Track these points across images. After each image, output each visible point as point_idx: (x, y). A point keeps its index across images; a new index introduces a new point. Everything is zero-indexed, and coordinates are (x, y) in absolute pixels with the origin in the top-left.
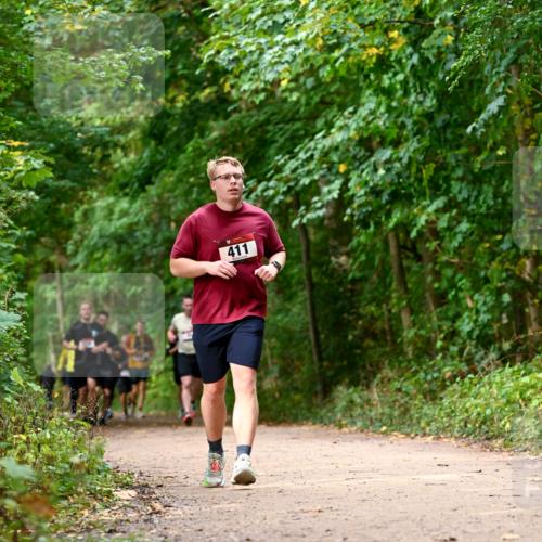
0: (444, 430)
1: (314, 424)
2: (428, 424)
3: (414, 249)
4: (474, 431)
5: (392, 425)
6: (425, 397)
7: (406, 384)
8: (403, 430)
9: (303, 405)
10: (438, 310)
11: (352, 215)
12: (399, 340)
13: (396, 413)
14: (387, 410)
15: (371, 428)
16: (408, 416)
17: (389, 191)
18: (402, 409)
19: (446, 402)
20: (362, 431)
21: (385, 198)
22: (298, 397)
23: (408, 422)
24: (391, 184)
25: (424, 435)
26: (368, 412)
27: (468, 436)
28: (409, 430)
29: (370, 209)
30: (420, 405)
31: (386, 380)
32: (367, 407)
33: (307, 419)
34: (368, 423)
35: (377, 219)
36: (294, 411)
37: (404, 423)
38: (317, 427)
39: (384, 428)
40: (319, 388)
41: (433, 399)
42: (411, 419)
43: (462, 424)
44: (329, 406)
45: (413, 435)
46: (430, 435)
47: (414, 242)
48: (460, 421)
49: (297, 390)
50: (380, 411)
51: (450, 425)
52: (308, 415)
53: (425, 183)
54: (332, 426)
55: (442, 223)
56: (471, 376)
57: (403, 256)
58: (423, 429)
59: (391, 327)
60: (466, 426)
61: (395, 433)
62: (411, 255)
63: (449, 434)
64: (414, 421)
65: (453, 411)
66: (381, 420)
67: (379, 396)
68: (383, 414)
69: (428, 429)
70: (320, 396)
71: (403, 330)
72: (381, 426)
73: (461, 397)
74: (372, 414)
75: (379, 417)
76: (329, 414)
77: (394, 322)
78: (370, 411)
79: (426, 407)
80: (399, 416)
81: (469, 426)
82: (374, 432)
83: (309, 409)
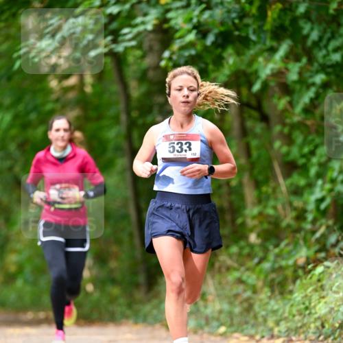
0: (297, 331)
1: (136, 323)
2: (277, 323)
3: (259, 108)
4: (333, 333)
5: (231, 325)
6: (273, 291)
7: (248, 273)
8: (246, 332)
9: (122, 301)
10: (289, 181)
11: (170, 59)
12: (239, 221)
13: (237, 310)
14: (226, 307)
15: (206, 329)
16: (252, 314)
17: (216, 31)
18: (245, 305)
19: (298, 296)
20: (195, 332)
21: (210, 39)
22: (115, 291)
23: (252, 322)
24: (222, 23)
25: (272, 337)
26: (202, 309)
27: (326, 338)
28: (252, 332)
29: (193, 52)
30: (266, 300)
31: (223, 270)
32: (201, 303)
33: (127, 317)
34: (203, 322)
35: (202, 65)
36: (111, 308)
37: (247, 323)
38: (140, 327)
39: (223, 329)
40: (141, 278)
41: (282, 293)
42: (255, 317)
43: (318, 324)
44: (155, 302)
45: (258, 337)
46: (279, 337)
47: (259, 97)
48: (316, 320)
49: (114, 281)
50: (218, 306)
51: (303, 325)
52: (128, 312)
53: (268, 26)
54: (158, 326)
55: (293, 76)
56: (327, 263)
57: (246, 115)
58: (271, 330)
59: (231, 203)
60: (323, 326)
61: (236, 335)
62: (255, 114)
63: (302, 336)
64: (260, 320)
65: (307, 308)
66: (218, 319)
67: (216, 289)
68: (221, 312)
69: (276, 330)
70: (143, 289)
71: (244, 207)
72: (218, 327)
73: (315, 290)
74: (208, 311)
75: (216, 315)
76: (155, 312)
77: (233, 197)
78: (206, 307)
79: (272, 302)
80: (241, 313)
81: (327, 326)
82: (211, 333)
83: (130, 306)
